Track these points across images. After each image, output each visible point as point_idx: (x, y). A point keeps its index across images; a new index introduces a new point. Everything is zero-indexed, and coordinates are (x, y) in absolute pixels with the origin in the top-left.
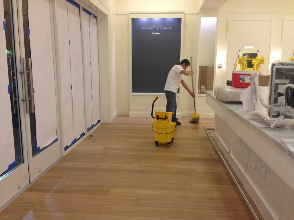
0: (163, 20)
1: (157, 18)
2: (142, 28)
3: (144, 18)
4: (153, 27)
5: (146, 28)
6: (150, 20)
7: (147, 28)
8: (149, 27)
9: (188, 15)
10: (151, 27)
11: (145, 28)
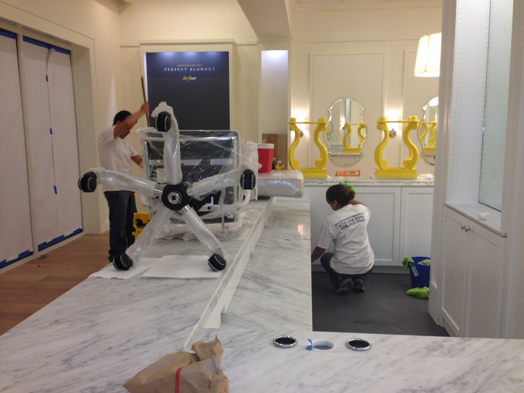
0: (202, 54)
1: (190, 52)
2: (165, 69)
3: (168, 53)
4: (184, 67)
5: (172, 69)
6: (179, 55)
7: (174, 70)
8: (177, 68)
9: (242, 47)
10: (180, 68)
11: (170, 69)
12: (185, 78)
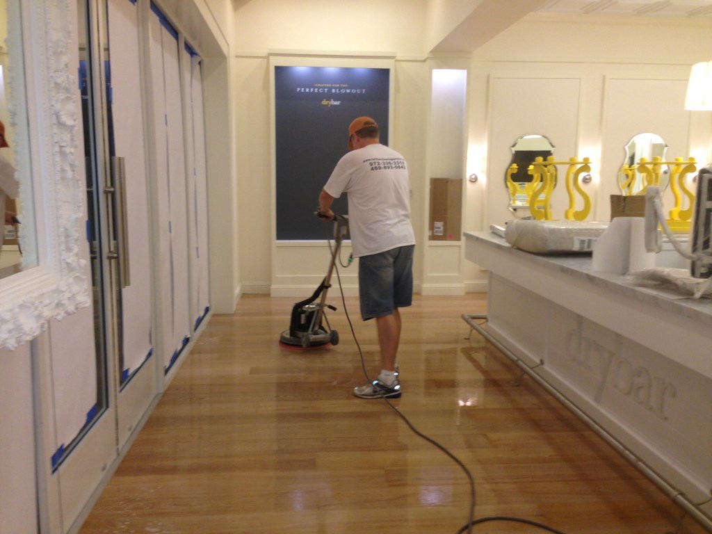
0: (347, 71)
1: (332, 67)
2: (299, 89)
3: (301, 67)
4: (324, 87)
6: (317, 70)
7: (310, 90)
8: (314, 88)
9: (402, 63)
10: (319, 88)
11: (305, 90)
12: (324, 102)
